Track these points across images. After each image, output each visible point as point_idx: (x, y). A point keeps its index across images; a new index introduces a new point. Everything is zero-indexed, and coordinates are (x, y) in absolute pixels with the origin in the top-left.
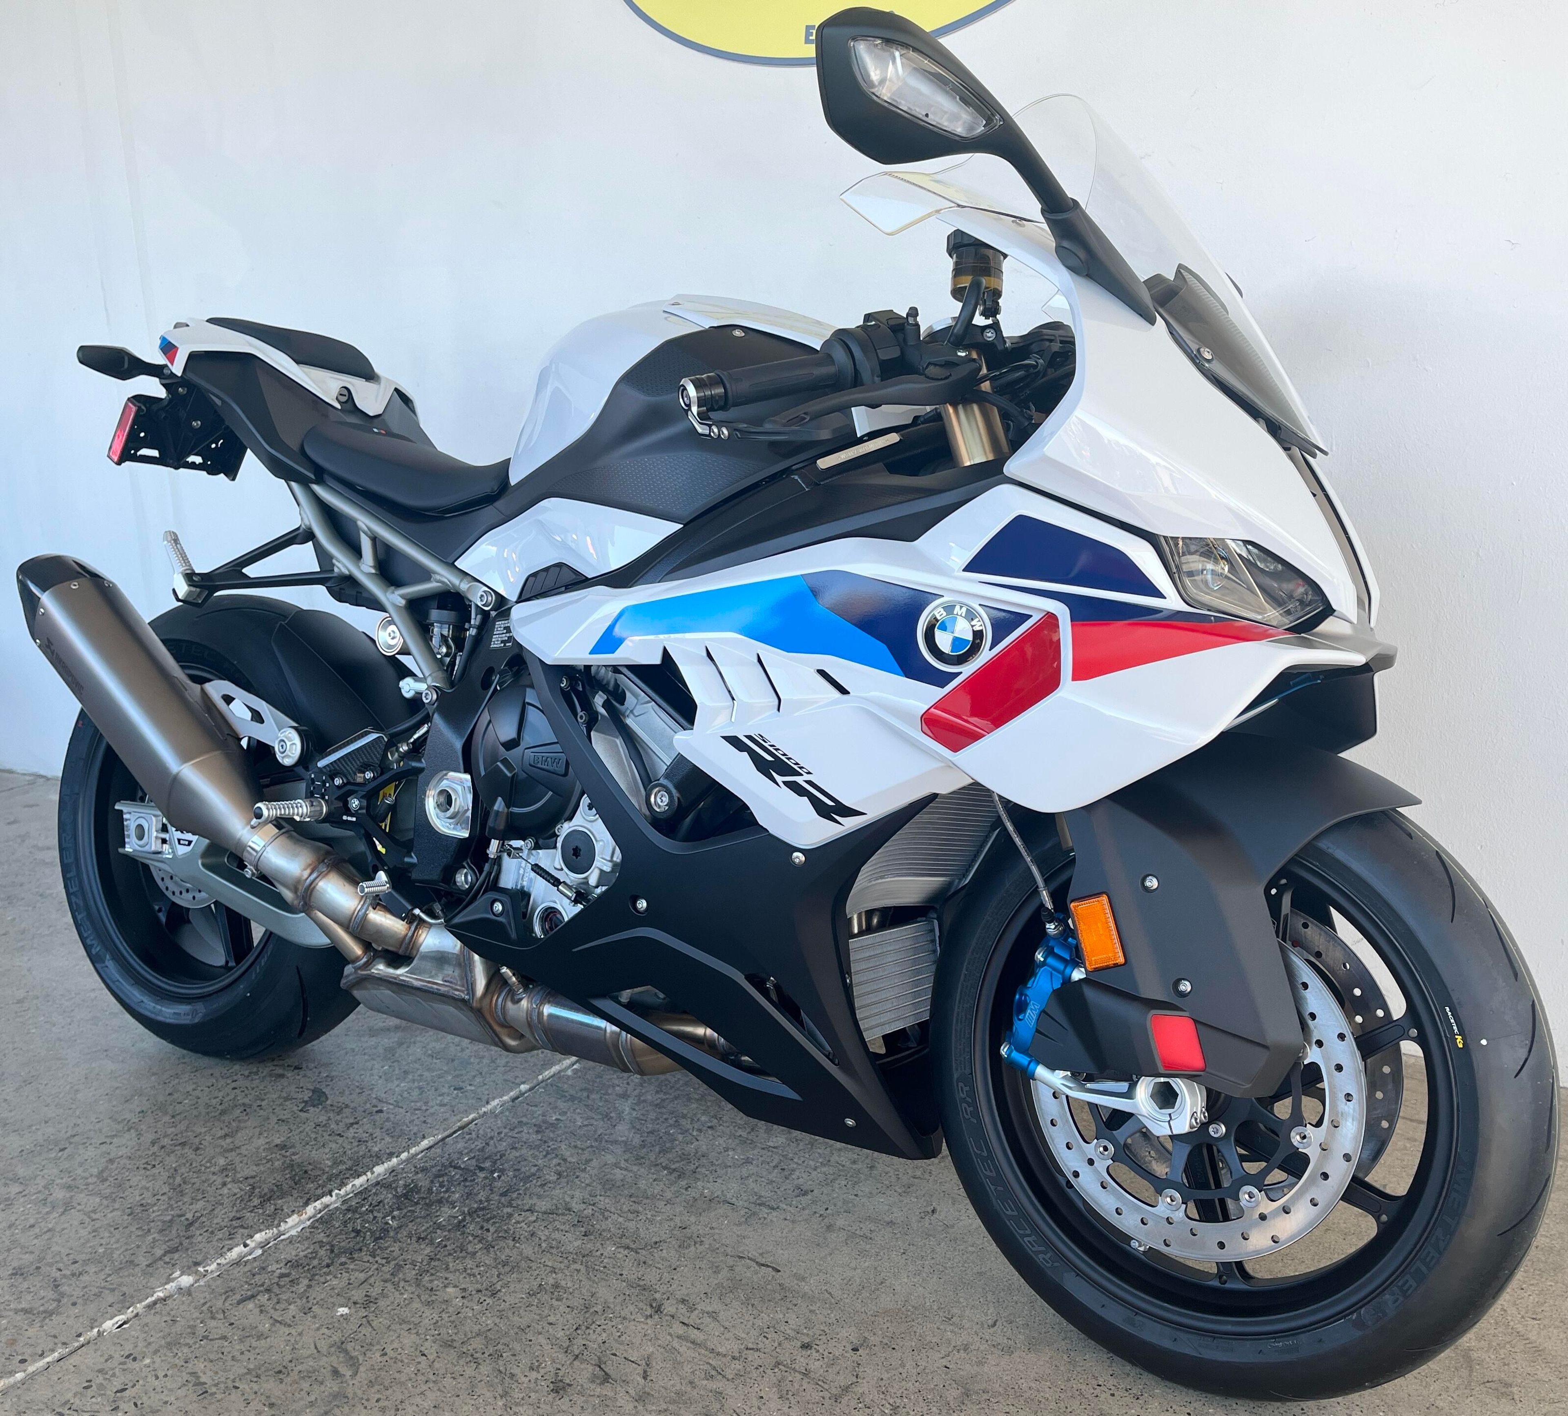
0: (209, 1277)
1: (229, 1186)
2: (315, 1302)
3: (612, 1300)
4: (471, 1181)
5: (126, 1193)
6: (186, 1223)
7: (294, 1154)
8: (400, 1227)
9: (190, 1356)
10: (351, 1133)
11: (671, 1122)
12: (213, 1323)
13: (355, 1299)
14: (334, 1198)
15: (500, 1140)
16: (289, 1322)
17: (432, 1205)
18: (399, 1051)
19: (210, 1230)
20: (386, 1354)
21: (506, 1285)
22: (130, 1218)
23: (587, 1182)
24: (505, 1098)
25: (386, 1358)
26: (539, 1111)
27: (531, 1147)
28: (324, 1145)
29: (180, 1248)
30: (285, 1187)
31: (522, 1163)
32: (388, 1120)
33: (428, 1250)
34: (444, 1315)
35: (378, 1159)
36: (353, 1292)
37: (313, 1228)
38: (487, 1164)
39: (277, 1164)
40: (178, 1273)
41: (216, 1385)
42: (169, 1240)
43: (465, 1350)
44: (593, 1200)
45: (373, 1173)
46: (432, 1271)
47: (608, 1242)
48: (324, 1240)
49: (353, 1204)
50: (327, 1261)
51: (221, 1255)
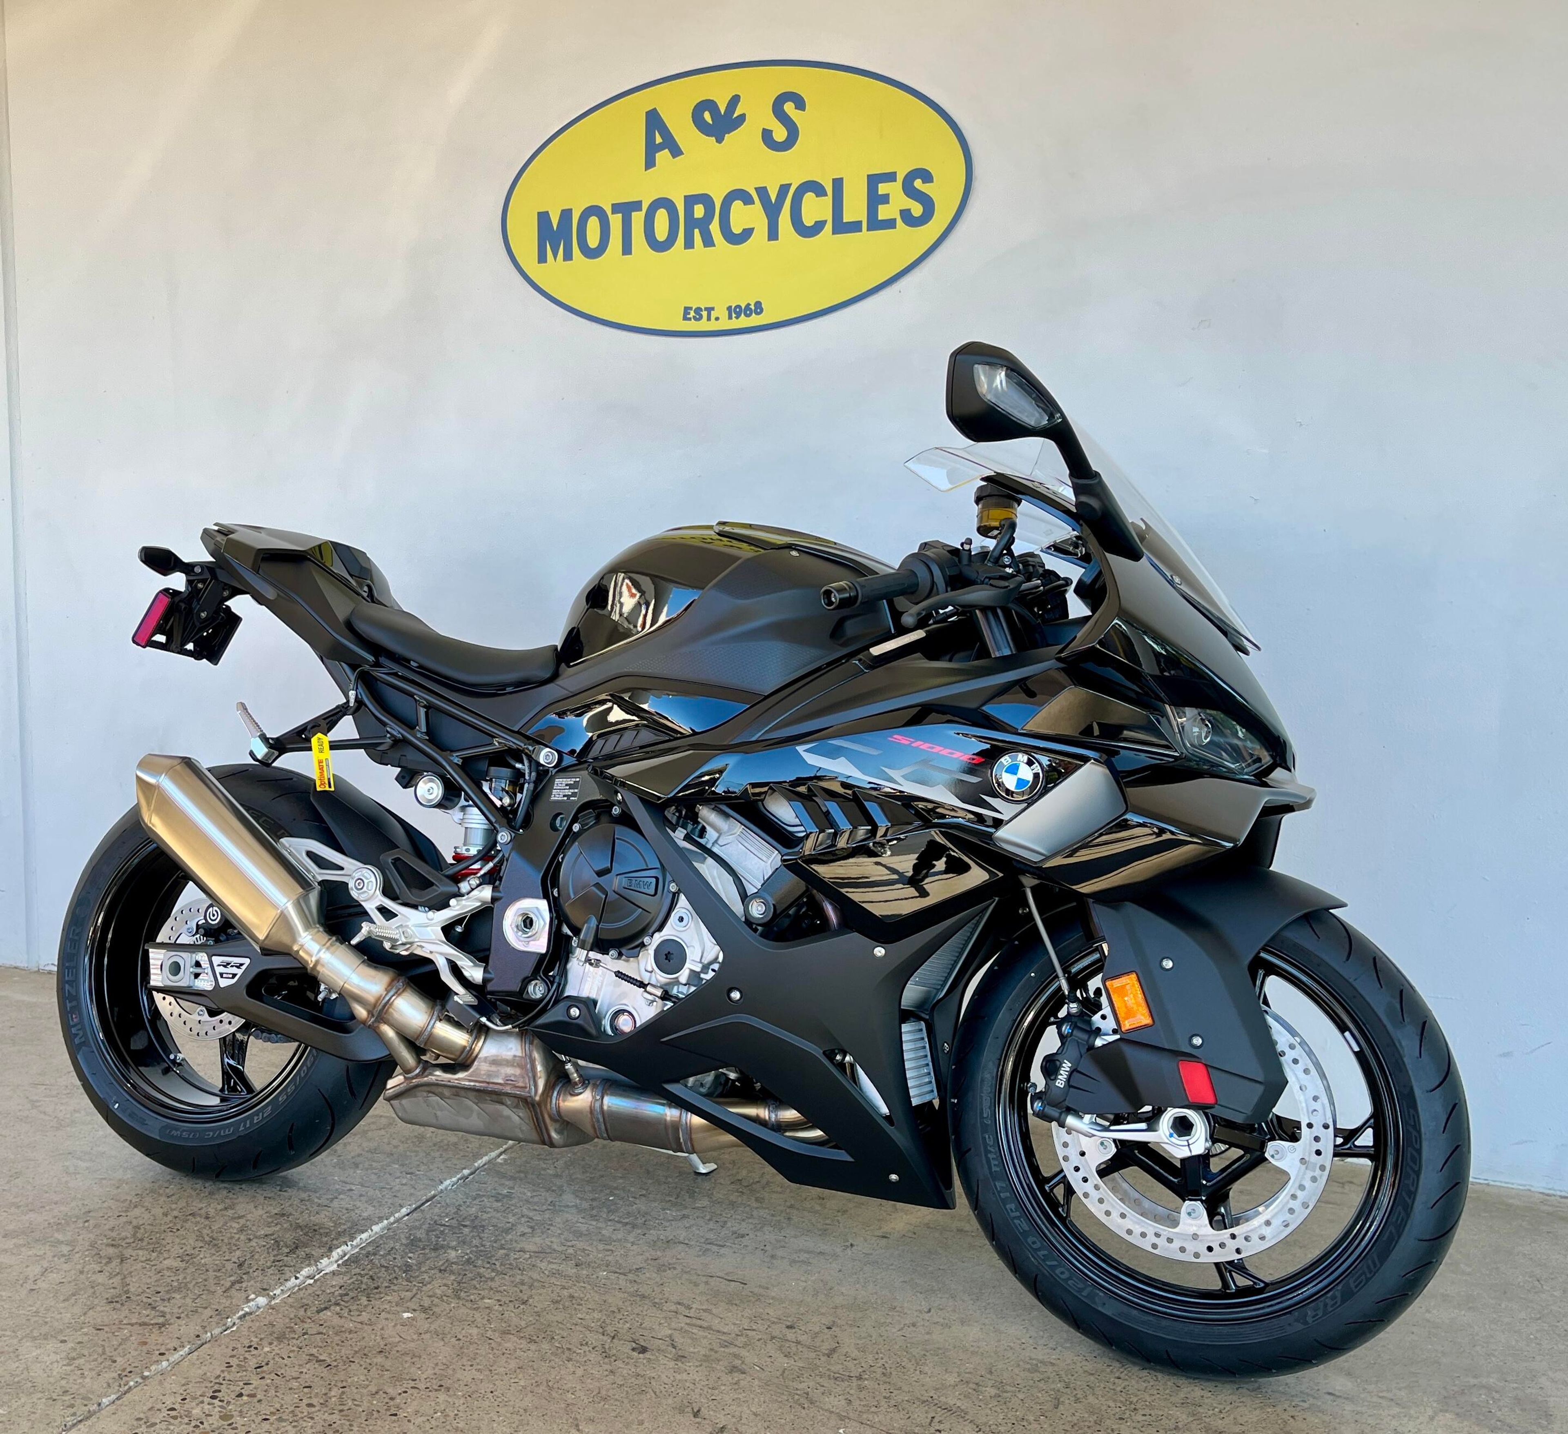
0: (280, 1299)
1: (255, 1241)
2: (381, 1310)
3: (621, 1303)
4: (460, 1234)
6: (236, 1265)
7: (296, 1219)
8: (420, 1264)
9: (300, 1345)
10: (335, 1204)
11: (606, 1192)
12: (306, 1326)
13: (412, 1308)
14: (350, 1247)
15: (468, 1206)
16: (368, 1323)
17: (437, 1250)
19: (261, 1268)
20: (459, 1340)
21: (531, 1297)
22: (184, 1263)
23: (559, 1232)
24: (454, 1179)
25: (461, 1342)
26: (489, 1187)
27: (497, 1211)
28: (318, 1214)
29: (242, 1281)
30: (304, 1241)
31: (496, 1221)
33: (453, 1277)
34: (492, 1316)
35: (371, 1222)
36: (408, 1304)
37: (345, 1266)
38: (468, 1223)
39: (285, 1226)
40: (253, 1296)
41: (335, 1361)
42: (230, 1276)
43: (522, 1335)
44: (569, 1244)
45: (372, 1231)
46: (466, 1290)
47: (598, 1270)
48: (362, 1272)
49: (370, 1249)
50: (373, 1286)
51: (281, 1284)
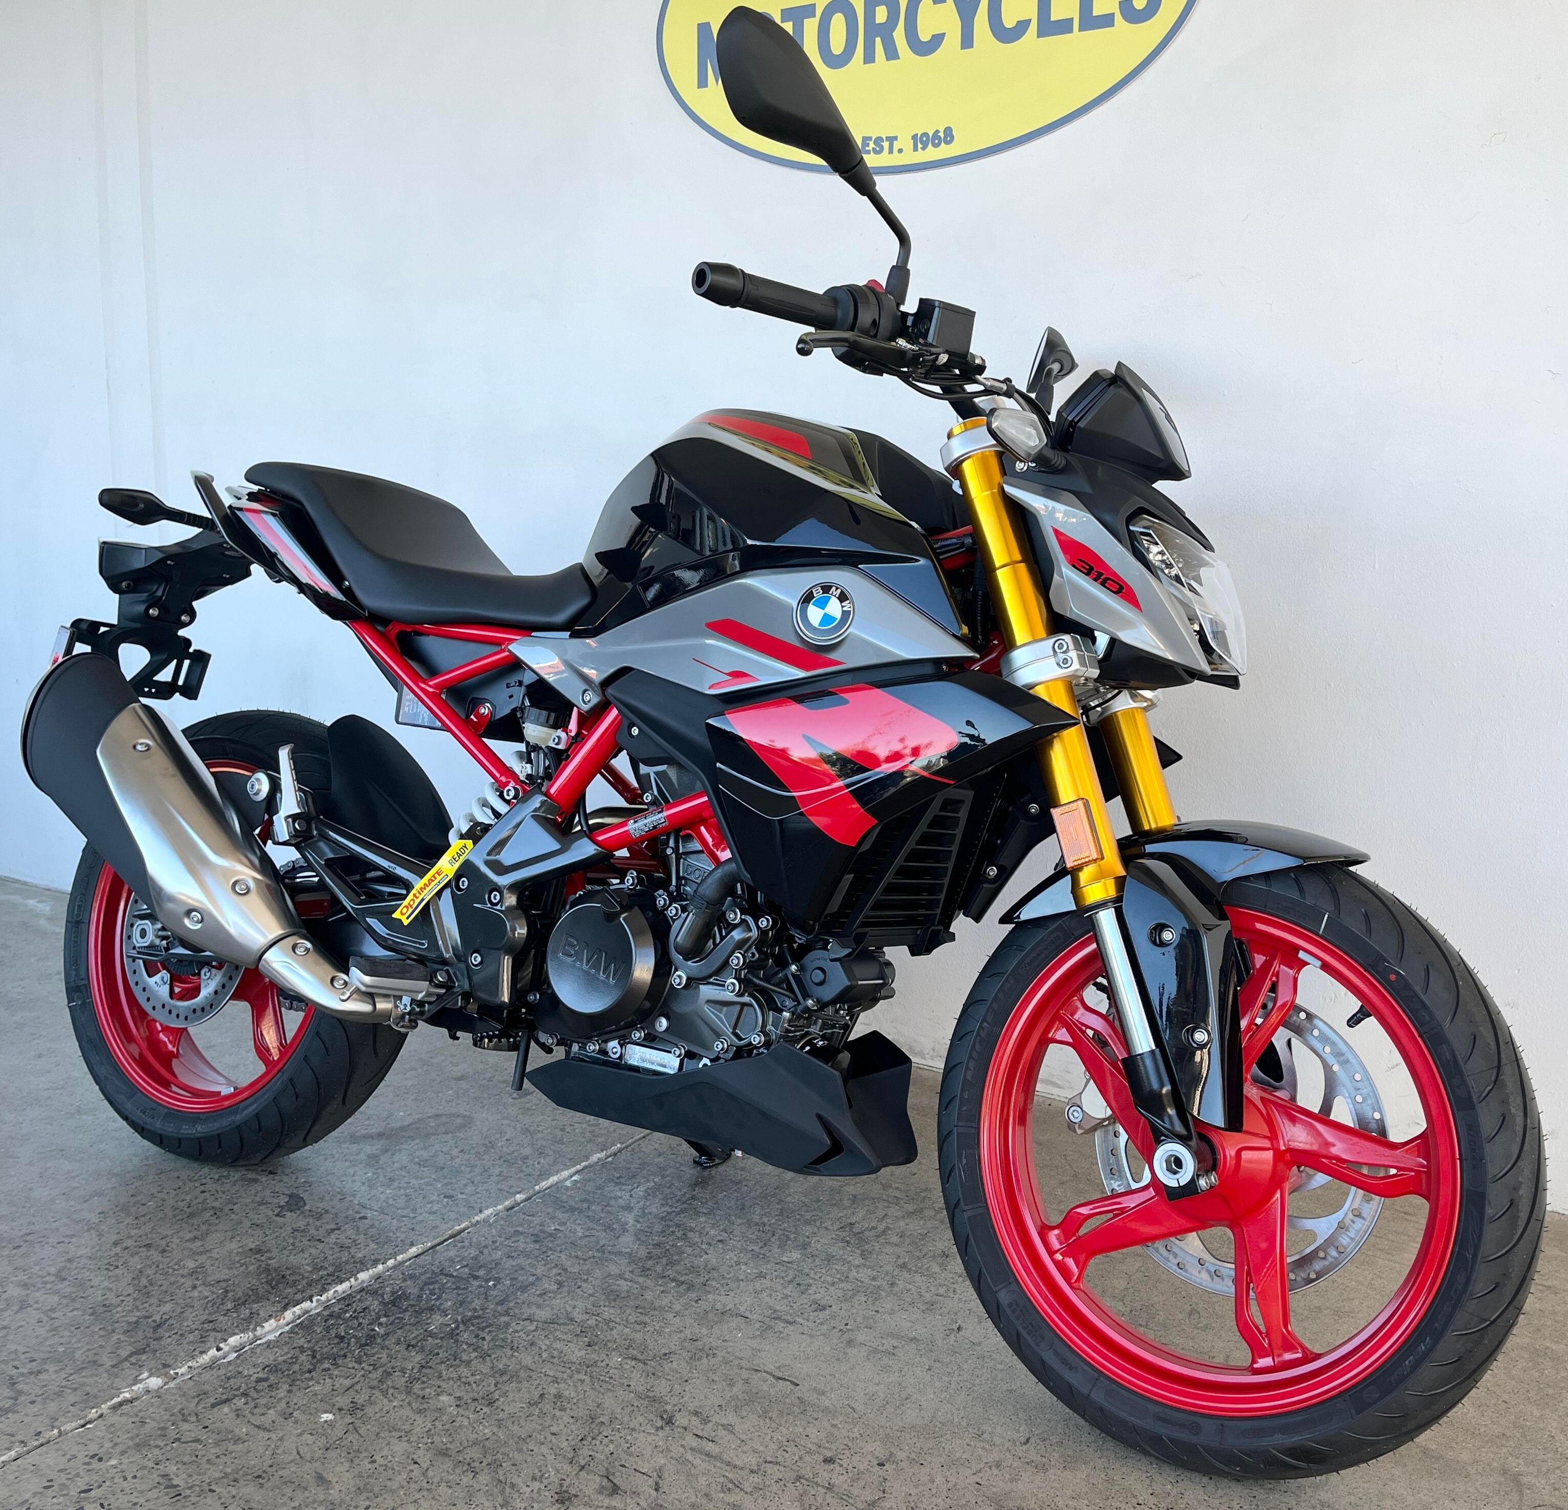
0: (178, 1381)
1: (200, 1289)
2: (296, 1407)
3: (619, 1411)
4: (464, 1289)
5: (87, 1293)
6: (154, 1324)
7: (270, 1258)
8: (387, 1334)
9: (160, 1457)
10: (332, 1238)
11: (679, 1234)
12: (185, 1426)
13: (338, 1405)
14: (314, 1304)
15: (495, 1249)
16: (268, 1427)
17: (422, 1312)
18: (383, 1159)
19: (180, 1332)
20: (375, 1461)
21: (505, 1394)
22: (92, 1318)
23: (590, 1292)
24: (499, 1207)
25: (375, 1465)
26: (536, 1220)
27: (528, 1256)
28: (302, 1251)
29: (147, 1349)
30: (261, 1292)
31: (519, 1272)
32: (372, 1226)
33: (419, 1358)
34: (437, 1423)
35: (363, 1265)
36: (337, 1399)
37: (292, 1333)
38: (481, 1273)
39: (251, 1267)
40: (146, 1375)
41: (190, 1488)
42: (135, 1342)
43: (461, 1459)
44: (596, 1310)
45: (356, 1279)
46: (424, 1379)
47: (614, 1353)
48: (305, 1346)
49: (336, 1309)
50: (308, 1366)
51: (193, 1358)
